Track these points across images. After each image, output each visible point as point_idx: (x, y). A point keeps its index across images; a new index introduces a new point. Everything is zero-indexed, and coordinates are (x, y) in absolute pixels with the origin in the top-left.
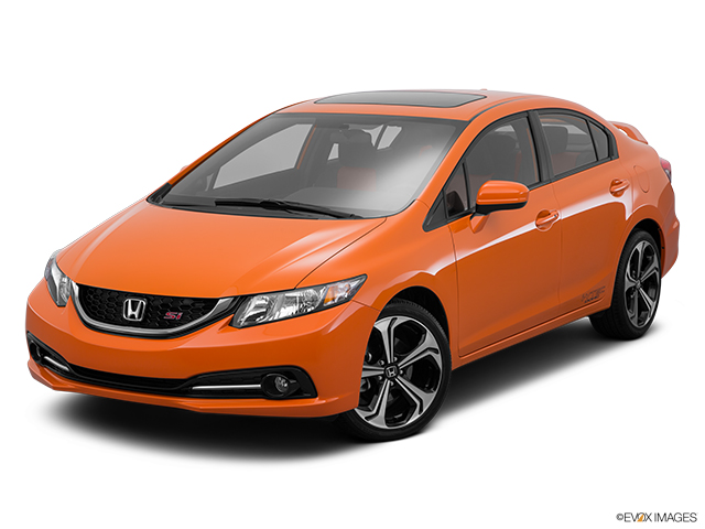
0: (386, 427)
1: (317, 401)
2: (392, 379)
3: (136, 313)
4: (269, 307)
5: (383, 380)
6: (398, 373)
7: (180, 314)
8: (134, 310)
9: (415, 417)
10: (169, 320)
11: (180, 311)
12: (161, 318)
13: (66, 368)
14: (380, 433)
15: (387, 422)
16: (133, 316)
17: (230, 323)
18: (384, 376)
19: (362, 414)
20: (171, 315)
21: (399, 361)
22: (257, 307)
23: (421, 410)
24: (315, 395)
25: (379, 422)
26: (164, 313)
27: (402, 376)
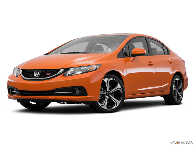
0: (107, 109)
1: (88, 96)
2: (109, 96)
3: (38, 75)
4: (74, 72)
5: (106, 96)
6: (110, 94)
7: (50, 74)
8: (37, 74)
9: (115, 107)
10: (47, 76)
11: (49, 73)
12: (45, 75)
13: (18, 92)
14: (105, 110)
15: (107, 108)
16: (37, 75)
17: (64, 76)
18: (106, 95)
19: (100, 104)
20: (47, 74)
21: (110, 91)
22: (71, 72)
23: (117, 105)
24: (87, 95)
25: (105, 107)
26: (45, 74)
27: (111, 95)
